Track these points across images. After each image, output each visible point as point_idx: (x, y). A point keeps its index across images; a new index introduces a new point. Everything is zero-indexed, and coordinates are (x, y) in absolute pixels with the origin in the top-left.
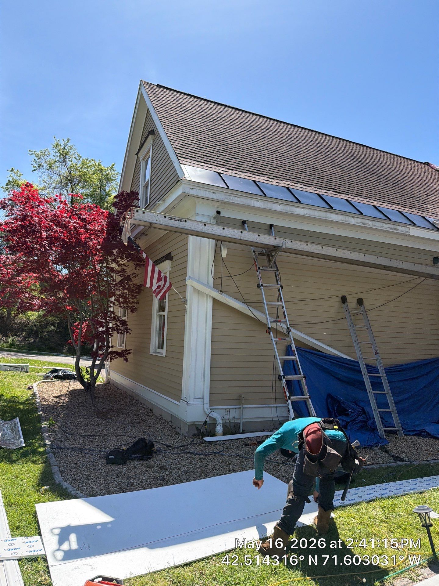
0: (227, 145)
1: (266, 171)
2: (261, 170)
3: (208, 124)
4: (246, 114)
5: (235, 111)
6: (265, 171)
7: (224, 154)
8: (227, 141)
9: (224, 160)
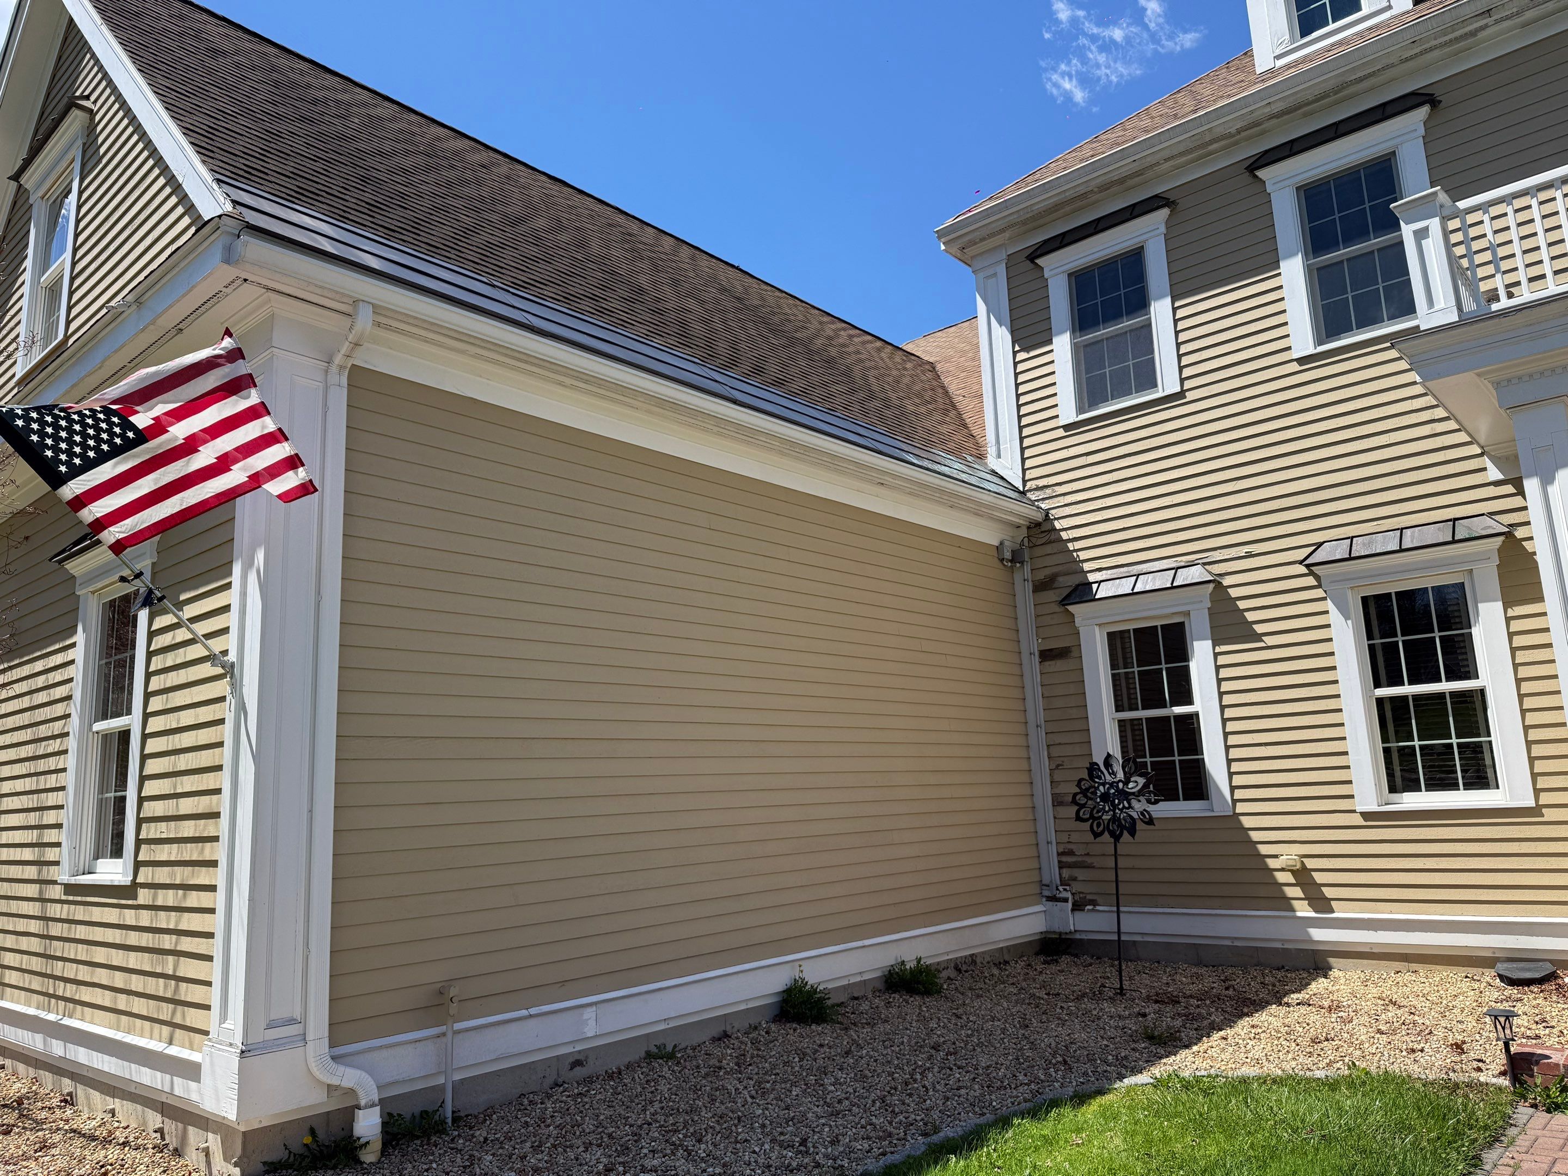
0: (368, 170)
1: (505, 261)
2: (488, 254)
3: (297, 104)
4: (413, 117)
5: (379, 101)
6: (502, 260)
7: (366, 189)
8: (368, 160)
9: (367, 203)
